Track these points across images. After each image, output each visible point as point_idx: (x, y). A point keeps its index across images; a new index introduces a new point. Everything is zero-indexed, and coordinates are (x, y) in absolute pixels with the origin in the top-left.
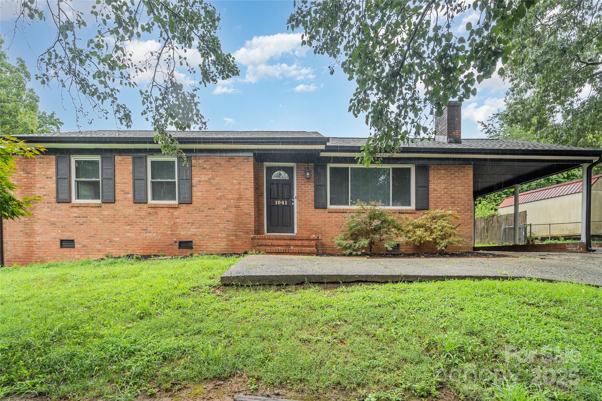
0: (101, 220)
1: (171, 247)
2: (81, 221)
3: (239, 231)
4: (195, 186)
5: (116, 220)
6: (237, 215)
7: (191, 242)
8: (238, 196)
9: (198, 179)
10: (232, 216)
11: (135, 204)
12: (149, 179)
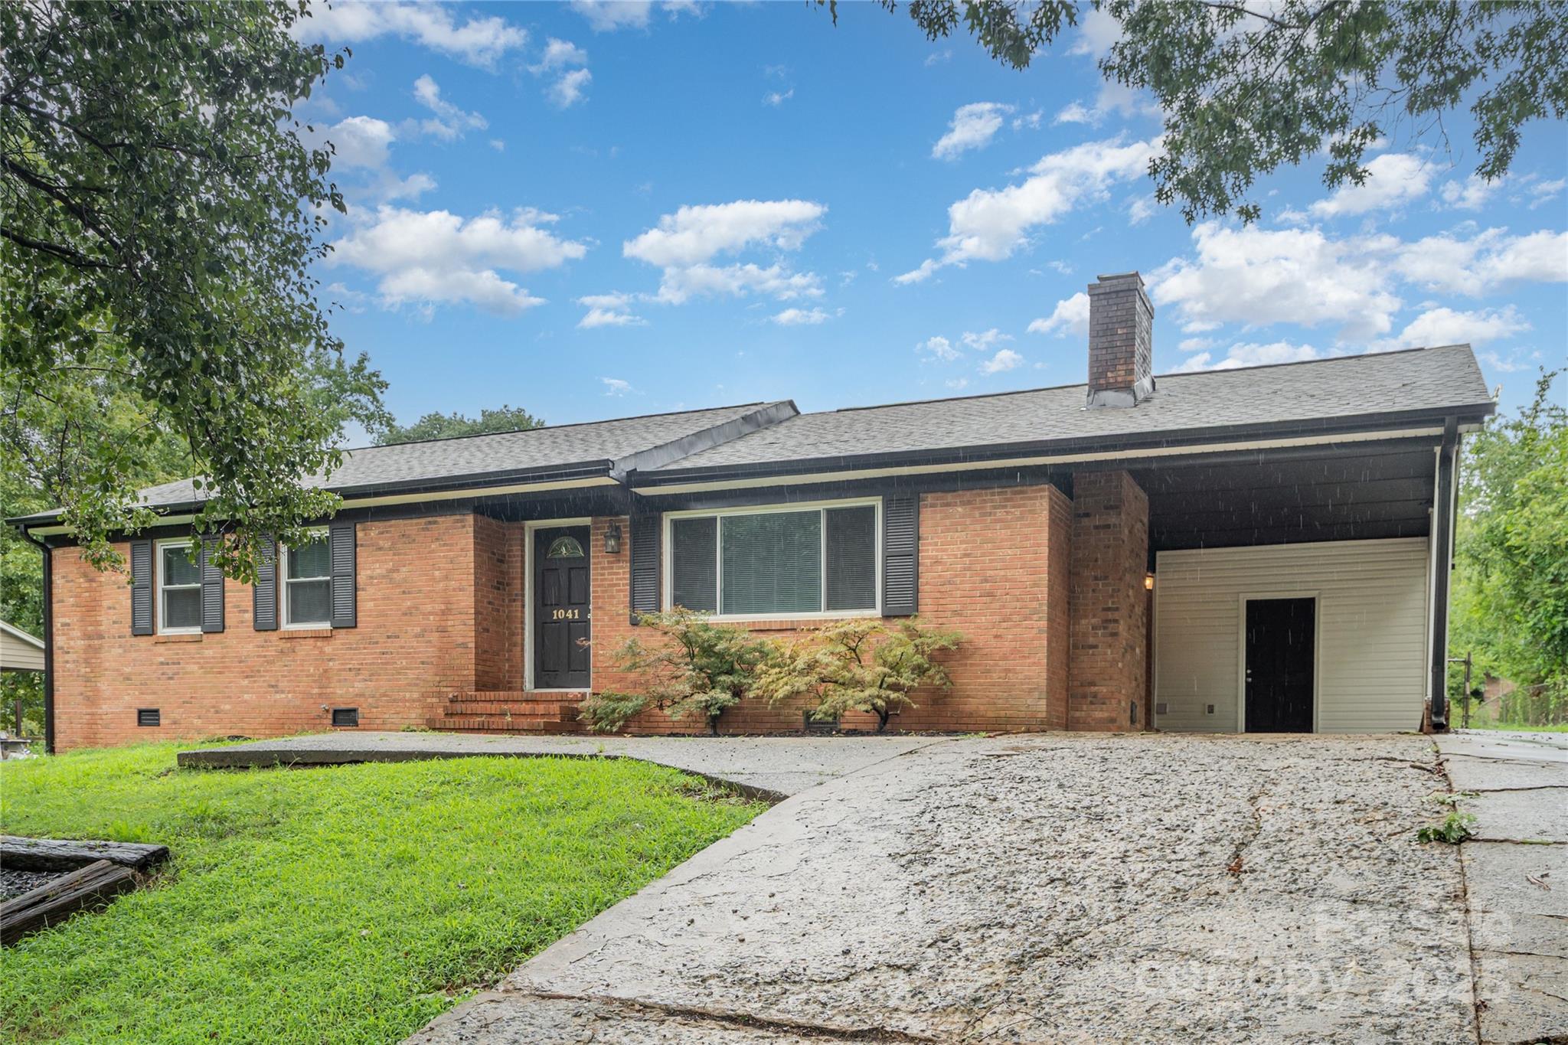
0: (202, 668)
1: (318, 721)
2: (170, 670)
3: (445, 684)
4: (363, 590)
5: (226, 667)
6: (440, 650)
7: (355, 710)
8: (443, 607)
9: (369, 572)
10: (432, 651)
11: (257, 634)
12: (284, 578)
